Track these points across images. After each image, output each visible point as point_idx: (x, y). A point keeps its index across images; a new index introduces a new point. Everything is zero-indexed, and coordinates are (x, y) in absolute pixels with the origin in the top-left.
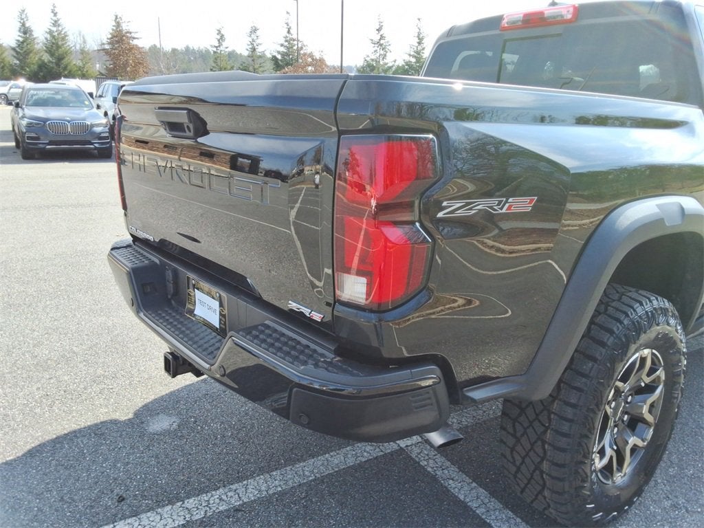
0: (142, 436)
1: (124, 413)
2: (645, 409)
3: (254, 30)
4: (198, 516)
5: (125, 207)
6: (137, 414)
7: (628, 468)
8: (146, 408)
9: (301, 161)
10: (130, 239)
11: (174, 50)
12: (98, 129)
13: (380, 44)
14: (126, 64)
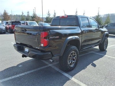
0: (18, 67)
1: (15, 65)
2: (74, 58)
3: (28, 12)
4: (26, 74)
5: (15, 40)
6: (17, 65)
7: (73, 64)
8: (18, 65)
9: (37, 33)
10: (16, 43)
11: (14, 15)
12: (3, 29)
13: (49, 14)
14: (7, 18)
